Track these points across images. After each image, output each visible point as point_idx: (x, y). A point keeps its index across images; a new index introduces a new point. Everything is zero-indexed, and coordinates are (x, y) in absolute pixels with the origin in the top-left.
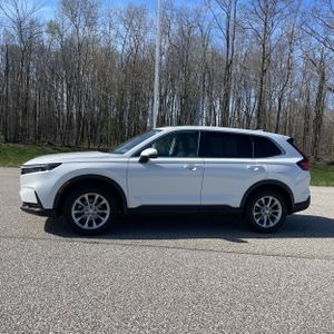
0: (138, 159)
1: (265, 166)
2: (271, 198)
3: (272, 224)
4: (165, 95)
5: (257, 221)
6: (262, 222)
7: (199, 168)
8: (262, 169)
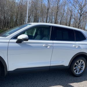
0: (15, 40)
1: (80, 45)
2: (81, 60)
3: (80, 73)
4: (30, 16)
5: (75, 71)
6: (76, 72)
7: (50, 46)
8: (79, 47)
